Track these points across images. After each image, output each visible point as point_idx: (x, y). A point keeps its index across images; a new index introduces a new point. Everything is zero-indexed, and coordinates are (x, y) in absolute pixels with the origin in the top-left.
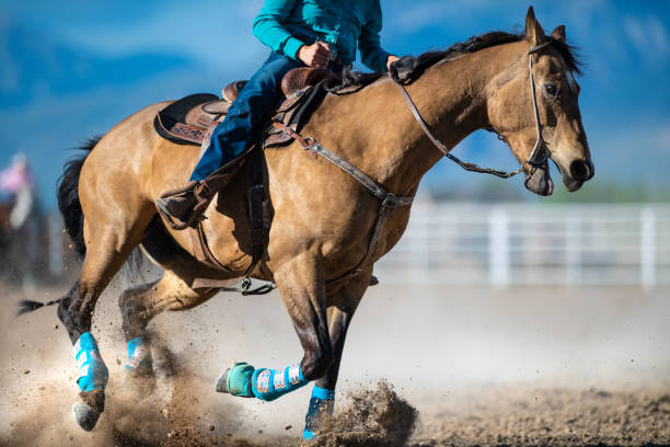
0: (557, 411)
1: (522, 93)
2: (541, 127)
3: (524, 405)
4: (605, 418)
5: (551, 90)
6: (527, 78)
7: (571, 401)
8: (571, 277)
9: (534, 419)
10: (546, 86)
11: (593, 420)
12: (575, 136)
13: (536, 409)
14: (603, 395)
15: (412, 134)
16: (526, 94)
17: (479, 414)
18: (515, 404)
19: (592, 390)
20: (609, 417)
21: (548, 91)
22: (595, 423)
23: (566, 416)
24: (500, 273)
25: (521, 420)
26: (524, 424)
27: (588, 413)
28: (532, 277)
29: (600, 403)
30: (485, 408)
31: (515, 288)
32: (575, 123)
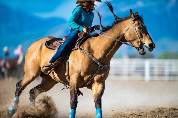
0: (162, 114)
1: (133, 31)
2: (140, 38)
3: (154, 112)
4: (175, 116)
5: (139, 28)
6: (133, 27)
7: (166, 111)
8: (166, 78)
9: (156, 116)
10: (138, 28)
11: (172, 116)
12: (148, 38)
13: (157, 113)
14: (175, 109)
15: (106, 47)
16: (134, 31)
17: (141, 114)
18: (151, 112)
19: (172, 108)
20: (176, 115)
21: (139, 29)
22: (173, 117)
23: (165, 115)
24: (147, 77)
25: (153, 116)
26: (154, 117)
27: (171, 114)
28: (156, 78)
29: (174, 112)
30: (143, 113)
31: (151, 81)
32: (147, 35)
